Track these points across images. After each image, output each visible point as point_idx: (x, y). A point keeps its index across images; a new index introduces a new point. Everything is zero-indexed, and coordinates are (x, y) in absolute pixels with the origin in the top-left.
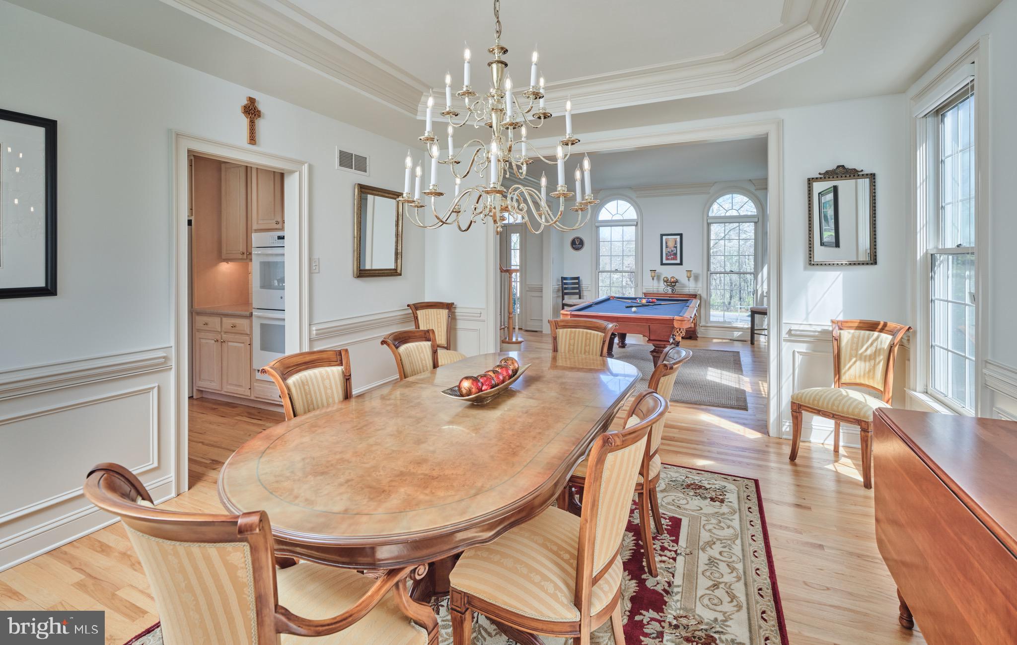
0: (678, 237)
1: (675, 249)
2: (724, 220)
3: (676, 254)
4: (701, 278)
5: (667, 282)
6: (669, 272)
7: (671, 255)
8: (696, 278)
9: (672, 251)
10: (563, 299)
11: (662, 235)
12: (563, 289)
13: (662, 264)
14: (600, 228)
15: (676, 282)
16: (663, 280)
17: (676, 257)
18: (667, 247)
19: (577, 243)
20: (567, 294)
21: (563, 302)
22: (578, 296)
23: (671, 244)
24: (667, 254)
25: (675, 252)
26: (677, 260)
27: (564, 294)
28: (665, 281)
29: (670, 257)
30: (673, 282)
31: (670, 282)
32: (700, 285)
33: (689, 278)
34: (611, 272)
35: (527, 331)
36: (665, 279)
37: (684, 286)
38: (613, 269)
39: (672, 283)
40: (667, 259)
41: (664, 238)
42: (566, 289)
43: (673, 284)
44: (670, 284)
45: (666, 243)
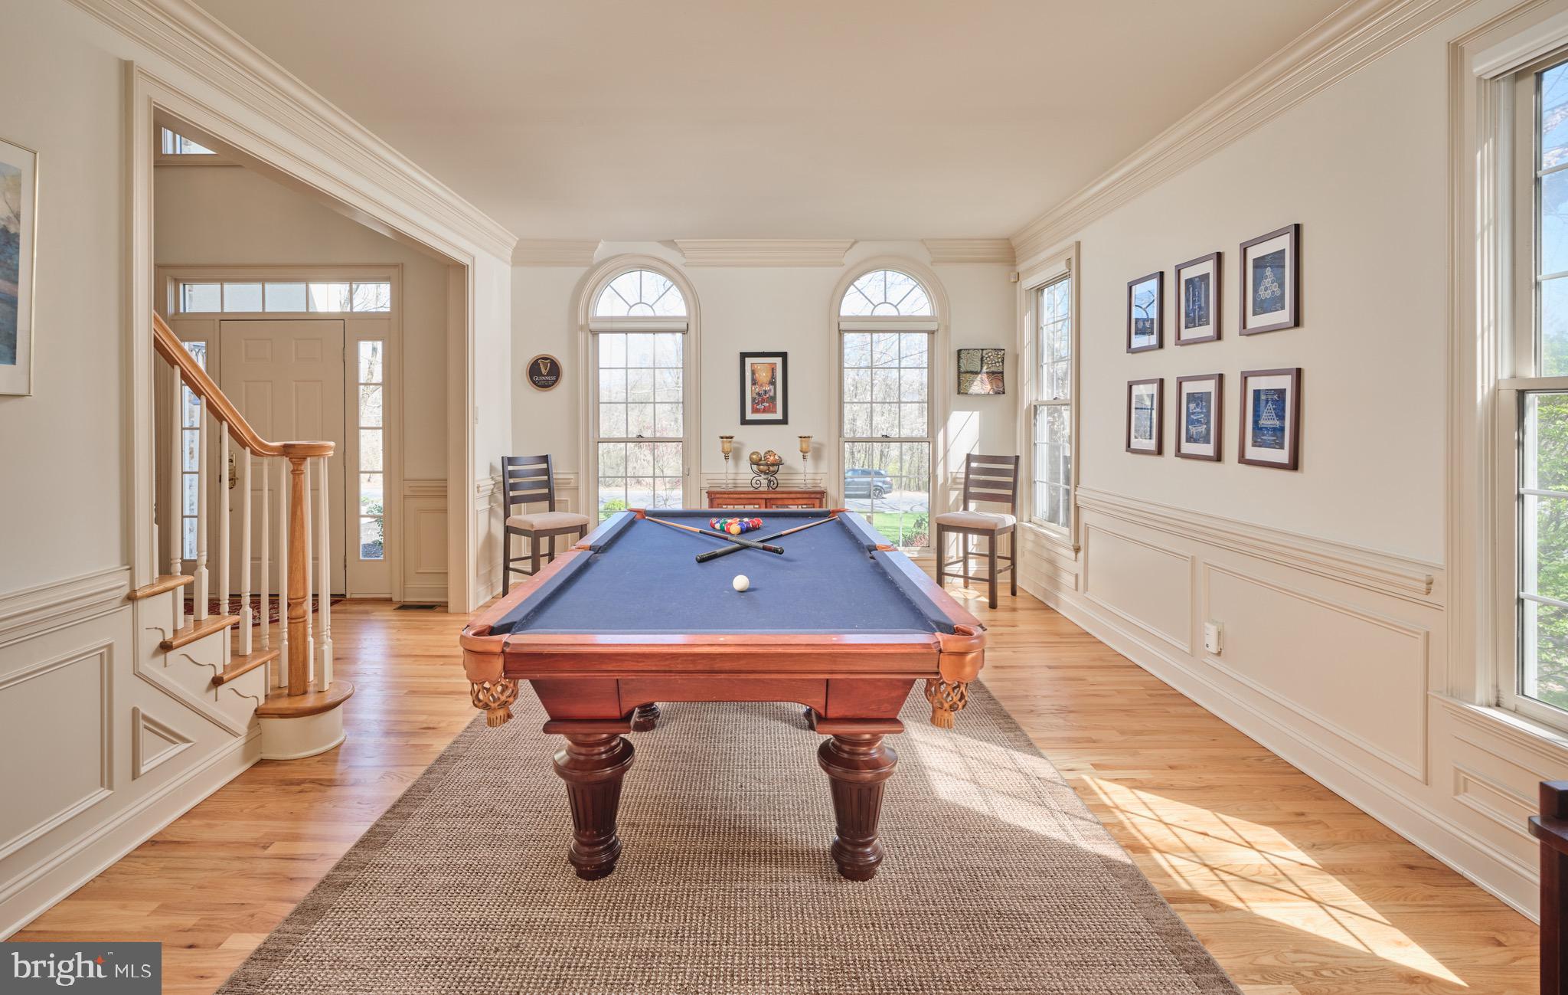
0: (778, 361)
1: (772, 387)
2: (872, 326)
3: (773, 399)
4: (825, 453)
5: (758, 465)
6: (758, 440)
7: (763, 401)
8: (818, 455)
9: (765, 392)
10: (507, 515)
11: (744, 356)
12: (506, 488)
13: (744, 422)
14: (601, 335)
15: (778, 465)
16: (751, 459)
17: (775, 406)
18: (754, 382)
19: (544, 372)
20: (515, 500)
21: (507, 524)
22: (546, 504)
23: (763, 376)
24: (754, 399)
25: (772, 394)
26: (775, 412)
27: (508, 502)
28: (753, 462)
29: (760, 407)
30: (773, 465)
31: (767, 465)
32: (824, 467)
33: (804, 452)
34: (626, 441)
35: (405, 607)
36: (754, 457)
37: (792, 472)
38: (633, 435)
39: (768, 466)
40: (755, 411)
41: (749, 361)
42: (514, 487)
43: (771, 468)
44: (766, 468)
45: (753, 373)
